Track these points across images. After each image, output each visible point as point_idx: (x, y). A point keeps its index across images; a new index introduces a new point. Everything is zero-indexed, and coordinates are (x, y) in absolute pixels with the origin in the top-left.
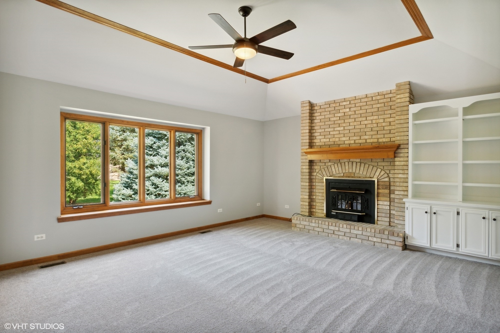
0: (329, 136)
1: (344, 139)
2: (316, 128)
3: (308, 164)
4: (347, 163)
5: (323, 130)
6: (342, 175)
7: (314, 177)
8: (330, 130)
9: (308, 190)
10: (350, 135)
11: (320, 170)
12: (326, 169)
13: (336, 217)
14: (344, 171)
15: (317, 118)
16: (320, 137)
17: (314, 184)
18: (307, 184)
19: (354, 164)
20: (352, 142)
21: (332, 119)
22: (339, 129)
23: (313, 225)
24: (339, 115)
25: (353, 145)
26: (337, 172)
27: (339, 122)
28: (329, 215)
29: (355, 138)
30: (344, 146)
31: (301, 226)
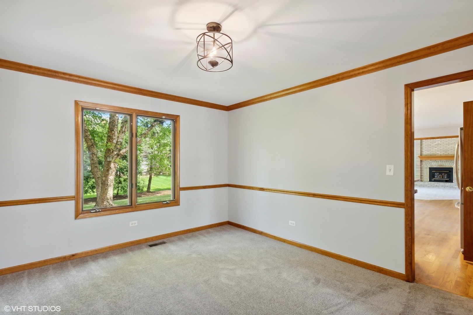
0: (430, 151)
1: (438, 152)
2: (423, 148)
3: (420, 162)
4: (439, 162)
5: (427, 149)
6: (437, 166)
7: (422, 167)
8: (430, 149)
9: (420, 172)
10: (441, 151)
11: (426, 164)
12: (429, 164)
13: (435, 181)
14: (438, 164)
15: (424, 144)
16: (425, 151)
18: (420, 169)
19: (443, 162)
20: (442, 154)
21: (432, 145)
22: (435, 149)
23: (426, 184)
24: (436, 144)
25: (442, 155)
26: (435, 165)
27: (435, 146)
28: (430, 181)
29: (443, 152)
30: (438, 155)
31: (419, 185)
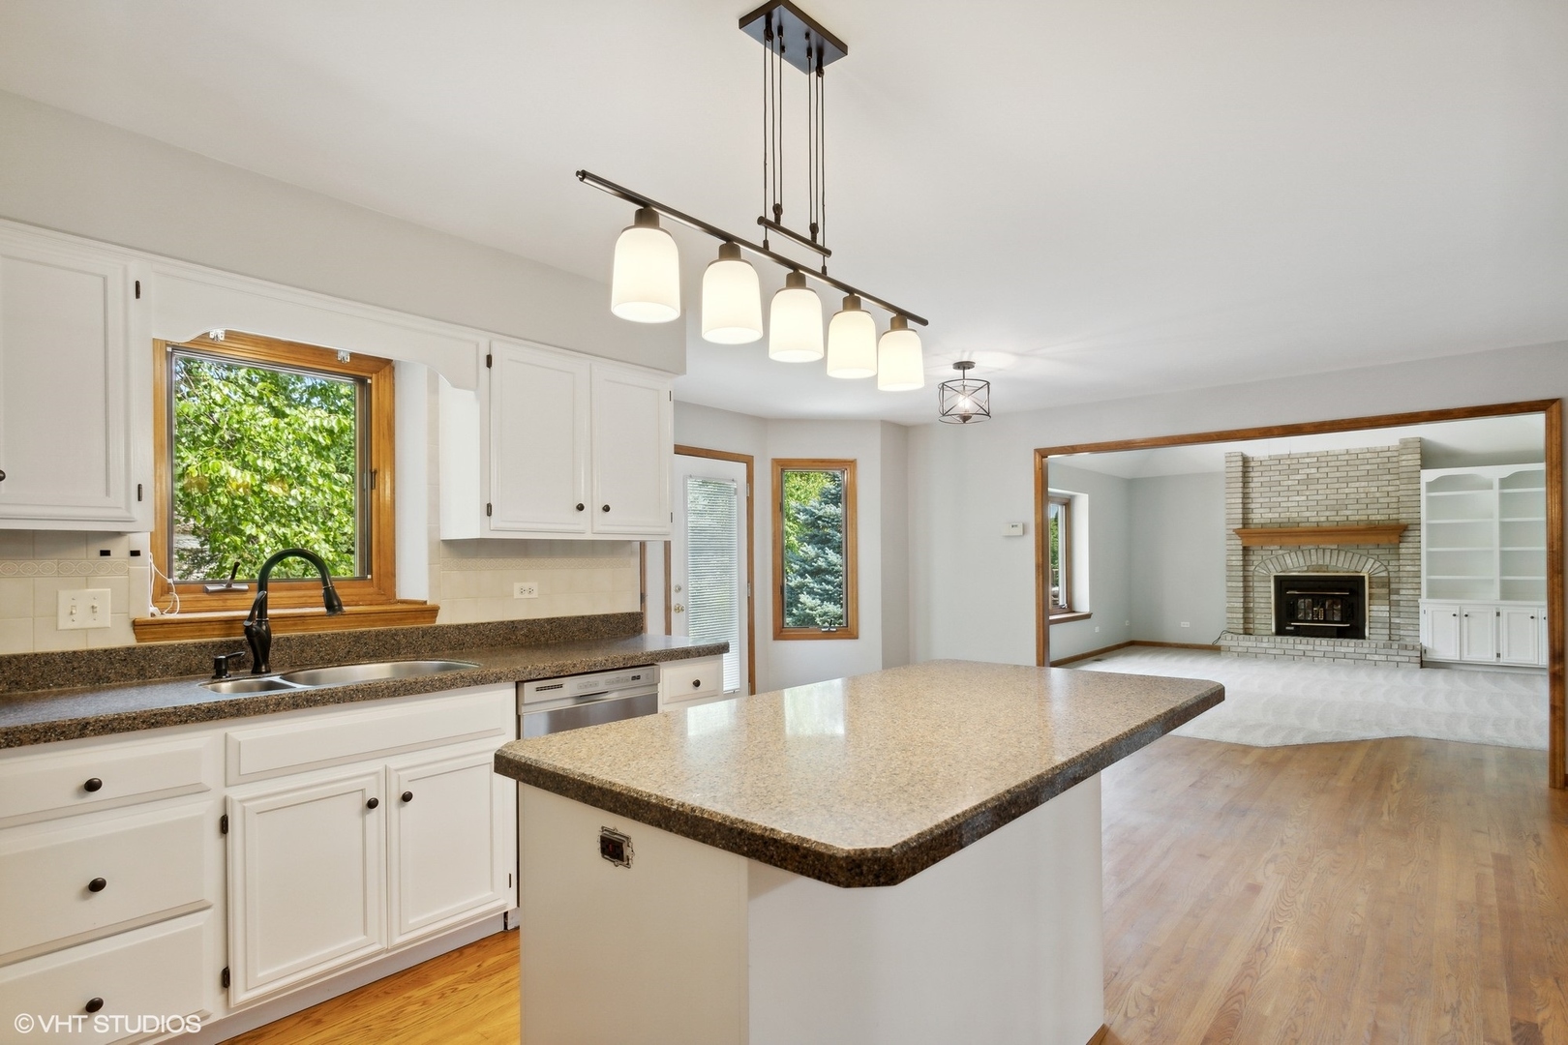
0: (1279, 510)
1: (1308, 514)
2: (1252, 495)
3: (1241, 552)
4: (1313, 551)
5: (1267, 500)
6: (1306, 569)
7: (1251, 574)
8: (1280, 499)
9: (1241, 595)
10: (1318, 508)
11: (1263, 561)
12: (1274, 560)
13: (1299, 632)
14: (1308, 563)
15: (1255, 480)
16: (1262, 511)
17: (1251, 584)
18: (1241, 584)
19: (1328, 553)
20: (1323, 519)
21: (1286, 483)
22: (1298, 498)
23: (1265, 645)
24: (1298, 477)
25: (1324, 525)
26: (1296, 565)
27: (1298, 488)
28: (1280, 631)
29: (1328, 513)
30: (1308, 524)
31: (1239, 649)
